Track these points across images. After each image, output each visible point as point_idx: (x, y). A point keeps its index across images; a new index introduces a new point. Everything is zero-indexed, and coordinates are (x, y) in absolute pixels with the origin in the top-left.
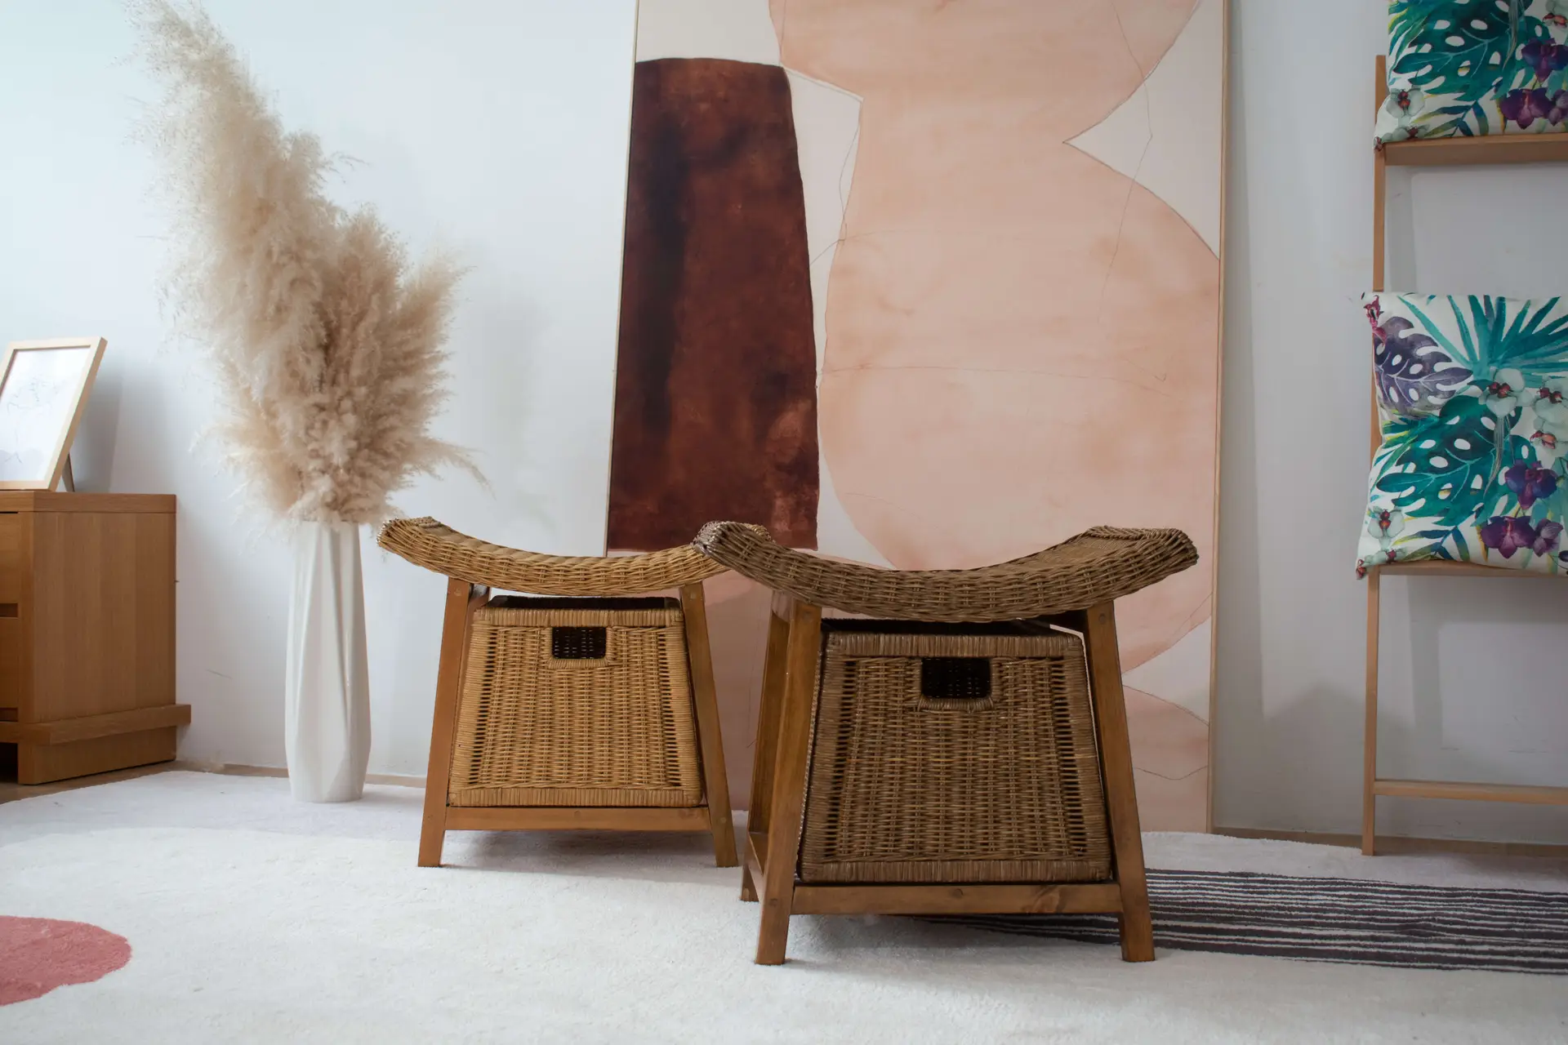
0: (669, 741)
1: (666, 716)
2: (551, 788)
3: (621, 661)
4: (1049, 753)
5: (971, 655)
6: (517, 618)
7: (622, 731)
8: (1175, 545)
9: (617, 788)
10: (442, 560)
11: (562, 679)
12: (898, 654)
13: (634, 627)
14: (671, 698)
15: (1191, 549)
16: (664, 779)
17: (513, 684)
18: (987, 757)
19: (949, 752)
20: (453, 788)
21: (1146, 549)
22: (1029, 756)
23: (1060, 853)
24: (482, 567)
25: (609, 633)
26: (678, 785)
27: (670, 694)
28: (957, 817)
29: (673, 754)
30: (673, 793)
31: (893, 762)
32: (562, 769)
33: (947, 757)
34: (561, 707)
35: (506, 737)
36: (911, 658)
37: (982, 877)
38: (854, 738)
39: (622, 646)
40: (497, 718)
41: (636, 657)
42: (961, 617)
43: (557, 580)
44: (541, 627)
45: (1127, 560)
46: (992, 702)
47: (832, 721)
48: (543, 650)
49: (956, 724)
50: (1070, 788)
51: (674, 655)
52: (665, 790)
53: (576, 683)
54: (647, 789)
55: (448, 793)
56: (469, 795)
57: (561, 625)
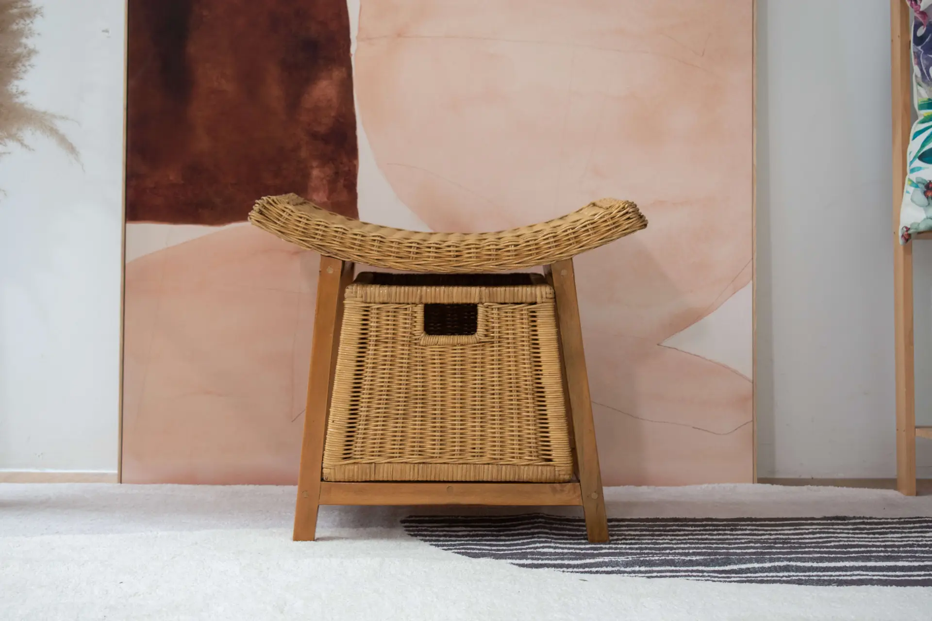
0: (542, 418)
1: (539, 392)
2: (424, 463)
3: (493, 337)
6: (389, 295)
7: (494, 407)
9: (489, 464)
10: (315, 238)
11: (434, 355)
13: (505, 303)
14: (542, 375)
16: (536, 454)
17: (385, 360)
20: (326, 463)
24: (354, 244)
25: (481, 310)
26: (550, 460)
27: (541, 370)
29: (544, 429)
30: (545, 468)
32: (434, 445)
34: (433, 382)
35: (379, 413)
39: (493, 322)
40: (370, 394)
41: (507, 334)
43: (429, 257)
44: (413, 304)
48: (415, 326)
51: (546, 332)
52: (536, 465)
53: (448, 359)
54: (519, 464)
55: (322, 468)
56: (343, 470)
57: (433, 302)
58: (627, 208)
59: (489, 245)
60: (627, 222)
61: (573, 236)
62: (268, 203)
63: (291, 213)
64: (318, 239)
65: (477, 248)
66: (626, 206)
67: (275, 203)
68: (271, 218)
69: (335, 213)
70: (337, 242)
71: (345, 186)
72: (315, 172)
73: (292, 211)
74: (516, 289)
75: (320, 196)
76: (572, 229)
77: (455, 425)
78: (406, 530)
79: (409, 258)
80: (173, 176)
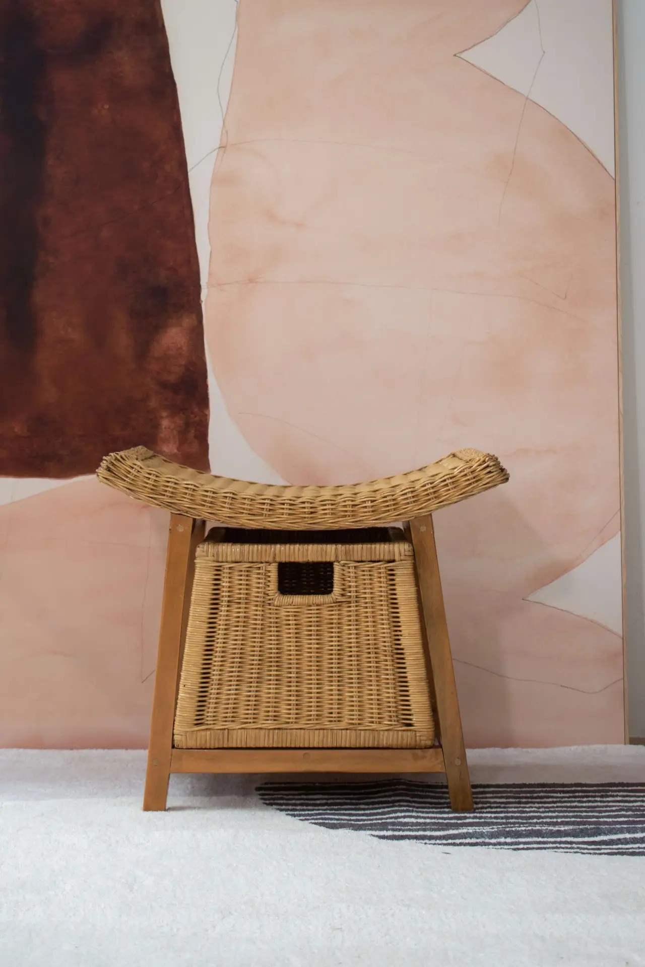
0: (402, 681)
1: (398, 654)
2: (279, 729)
3: (350, 597)
6: (242, 553)
7: (351, 670)
9: (347, 729)
10: (164, 495)
11: (289, 616)
13: (362, 561)
14: (401, 635)
16: (395, 719)
17: (238, 622)
20: (177, 729)
24: (205, 501)
25: (337, 568)
26: (410, 725)
27: (400, 631)
30: (405, 733)
32: (290, 709)
34: (288, 645)
35: (231, 676)
39: (350, 582)
40: (222, 657)
41: (365, 593)
43: (283, 514)
44: (266, 562)
48: (269, 586)
51: (405, 591)
52: (396, 730)
53: (304, 620)
54: (378, 729)
55: (173, 735)
56: (195, 737)
57: (287, 560)
58: (488, 461)
59: (345, 501)
60: (487, 476)
61: (432, 491)
62: (116, 459)
63: (140, 470)
64: (167, 496)
65: (332, 505)
66: (487, 459)
67: (124, 459)
68: (119, 475)
69: (185, 466)
70: (188, 499)
71: (196, 437)
72: (165, 423)
73: (141, 468)
74: (373, 546)
75: (170, 448)
76: (431, 483)
77: (311, 688)
78: (262, 799)
79: (262, 515)
80: (19, 429)
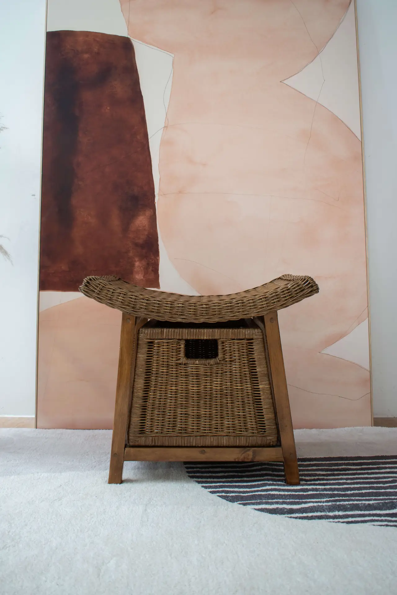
4: (247, 385)
5: (208, 338)
8: (307, 283)
12: (172, 338)
15: (315, 286)
18: (217, 387)
19: (199, 385)
21: (293, 286)
22: (237, 386)
23: (253, 433)
28: (203, 415)
31: (172, 389)
33: (197, 387)
36: (179, 339)
37: (215, 444)
38: (153, 378)
42: (202, 320)
45: (283, 292)
46: (218, 361)
47: (141, 370)
49: (202, 370)
50: (257, 401)
